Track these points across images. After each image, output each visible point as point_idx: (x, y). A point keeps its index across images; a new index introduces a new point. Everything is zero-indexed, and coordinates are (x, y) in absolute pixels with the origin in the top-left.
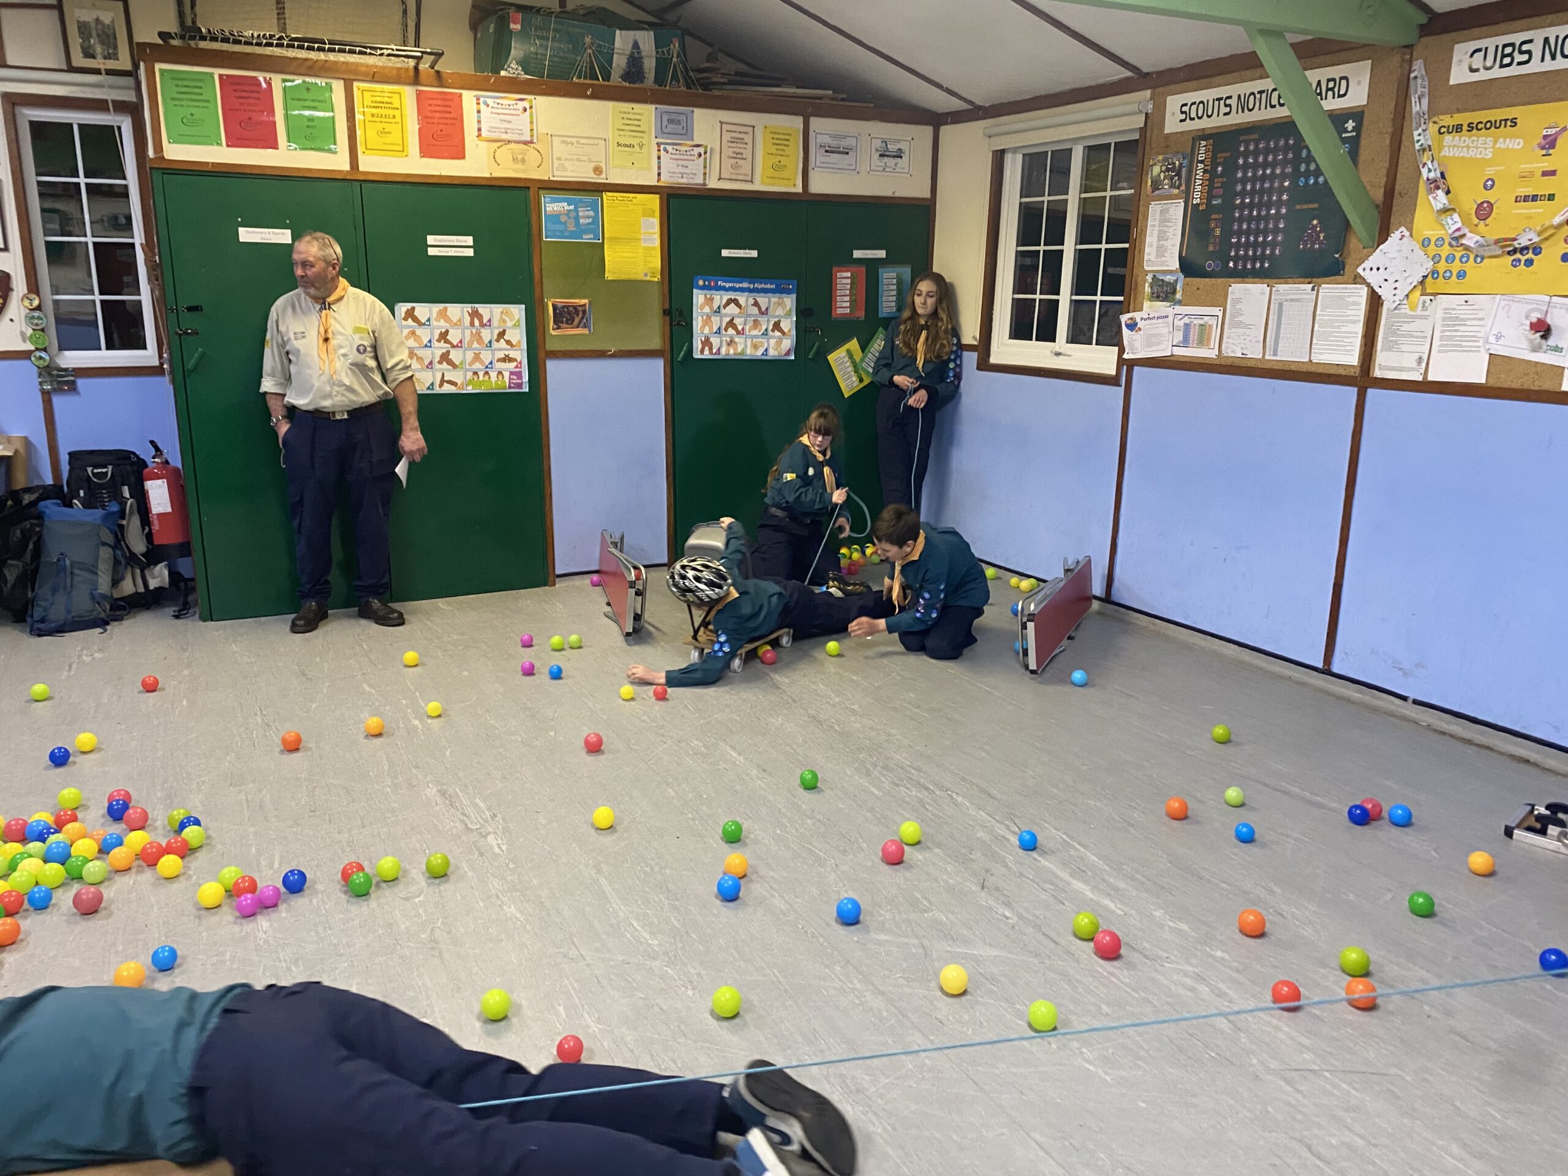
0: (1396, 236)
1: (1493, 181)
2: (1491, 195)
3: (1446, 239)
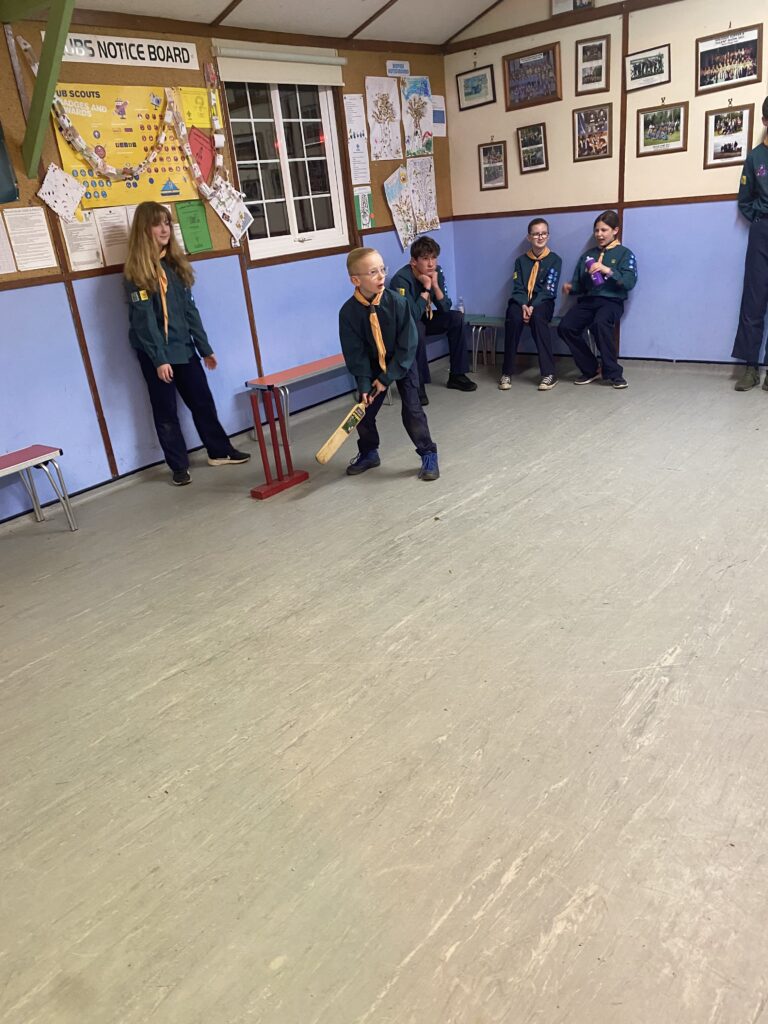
0: (51, 169)
1: (98, 132)
2: (101, 142)
3: (86, 171)
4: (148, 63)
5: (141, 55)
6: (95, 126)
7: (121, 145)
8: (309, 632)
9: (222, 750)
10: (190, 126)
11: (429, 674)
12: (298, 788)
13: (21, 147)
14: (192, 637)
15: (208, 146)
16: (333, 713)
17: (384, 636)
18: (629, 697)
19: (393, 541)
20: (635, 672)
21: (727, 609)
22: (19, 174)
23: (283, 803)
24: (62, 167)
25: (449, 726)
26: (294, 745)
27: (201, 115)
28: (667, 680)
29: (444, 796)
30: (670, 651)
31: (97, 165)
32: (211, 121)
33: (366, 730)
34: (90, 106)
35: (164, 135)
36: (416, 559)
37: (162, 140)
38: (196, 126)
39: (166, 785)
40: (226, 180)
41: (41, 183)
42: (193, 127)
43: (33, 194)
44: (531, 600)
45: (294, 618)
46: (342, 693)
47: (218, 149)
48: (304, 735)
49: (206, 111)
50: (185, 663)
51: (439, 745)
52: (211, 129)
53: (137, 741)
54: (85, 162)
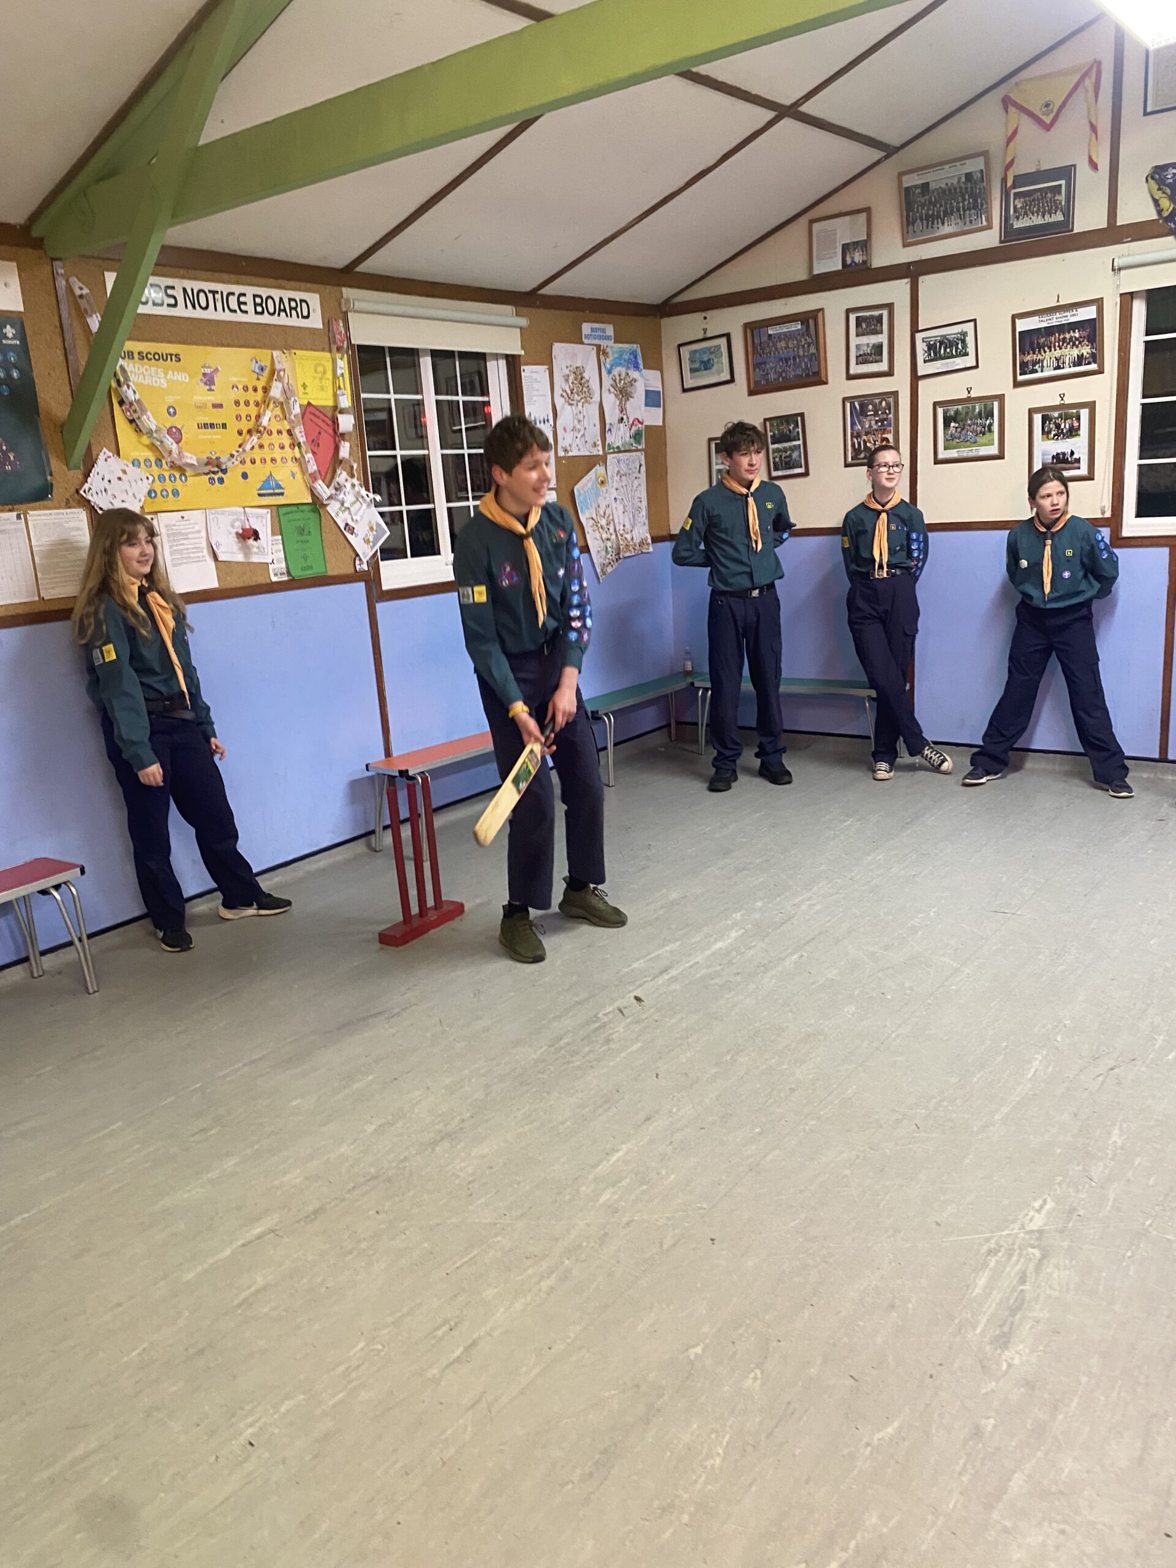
0: (102, 457)
1: (173, 408)
2: (177, 421)
3: (153, 460)
4: (251, 318)
5: (242, 307)
6: (170, 400)
7: (206, 426)
8: (470, 1170)
9: (342, 1368)
10: (305, 403)
11: (668, 1242)
12: (467, 1437)
13: (62, 426)
14: (285, 1173)
15: (331, 432)
16: (518, 1306)
17: (591, 1177)
18: (982, 1281)
19: (596, 1019)
20: (987, 1240)
21: (1116, 1137)
22: (55, 464)
23: (444, 1463)
24: (118, 455)
25: (705, 1329)
26: (457, 1360)
27: (322, 388)
28: (1037, 1253)
29: (705, 1450)
30: (1037, 1205)
31: (170, 453)
32: (335, 397)
33: (572, 1335)
34: (166, 374)
35: (268, 414)
36: (634, 1048)
37: (265, 421)
38: (314, 403)
39: (250, 1431)
40: (352, 476)
41: (87, 475)
42: (309, 404)
43: (73, 490)
44: (819, 1118)
45: (446, 1144)
46: (530, 1271)
47: (343, 435)
48: (474, 1344)
49: (328, 384)
50: (276, 1217)
51: (692, 1363)
52: (335, 407)
53: (201, 1352)
54: (152, 447)
